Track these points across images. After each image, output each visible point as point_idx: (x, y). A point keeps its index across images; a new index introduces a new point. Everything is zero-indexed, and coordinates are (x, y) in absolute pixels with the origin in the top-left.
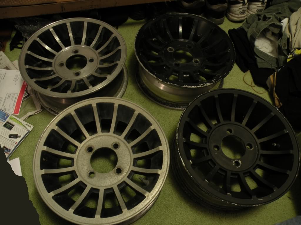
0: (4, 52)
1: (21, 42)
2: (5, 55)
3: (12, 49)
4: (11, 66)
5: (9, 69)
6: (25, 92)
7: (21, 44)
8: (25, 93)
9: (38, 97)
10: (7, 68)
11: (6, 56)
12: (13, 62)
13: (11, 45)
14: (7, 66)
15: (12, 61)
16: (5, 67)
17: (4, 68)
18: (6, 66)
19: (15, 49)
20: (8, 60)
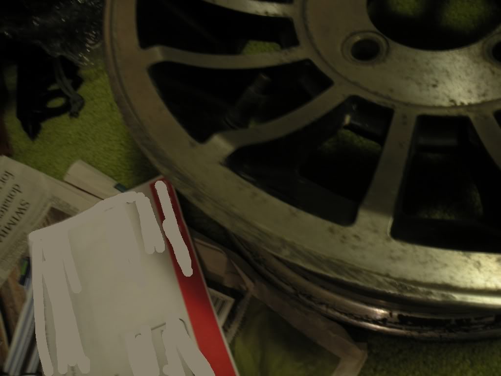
0: (9, 155)
1: (54, 87)
2: (23, 166)
3: (33, 129)
4: (67, 196)
5: (68, 216)
6: (210, 292)
7: (59, 94)
8: (216, 300)
9: (289, 289)
10: (57, 215)
11: (27, 164)
12: (66, 179)
13: (22, 116)
14: (49, 205)
15: (59, 176)
16: (45, 213)
17: (47, 222)
18: (47, 209)
19: (48, 126)
20: (44, 180)
